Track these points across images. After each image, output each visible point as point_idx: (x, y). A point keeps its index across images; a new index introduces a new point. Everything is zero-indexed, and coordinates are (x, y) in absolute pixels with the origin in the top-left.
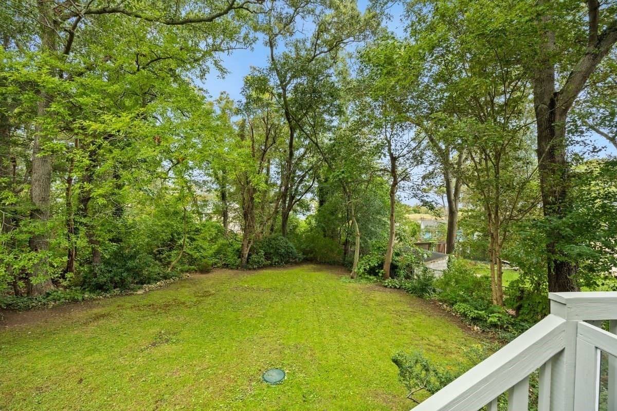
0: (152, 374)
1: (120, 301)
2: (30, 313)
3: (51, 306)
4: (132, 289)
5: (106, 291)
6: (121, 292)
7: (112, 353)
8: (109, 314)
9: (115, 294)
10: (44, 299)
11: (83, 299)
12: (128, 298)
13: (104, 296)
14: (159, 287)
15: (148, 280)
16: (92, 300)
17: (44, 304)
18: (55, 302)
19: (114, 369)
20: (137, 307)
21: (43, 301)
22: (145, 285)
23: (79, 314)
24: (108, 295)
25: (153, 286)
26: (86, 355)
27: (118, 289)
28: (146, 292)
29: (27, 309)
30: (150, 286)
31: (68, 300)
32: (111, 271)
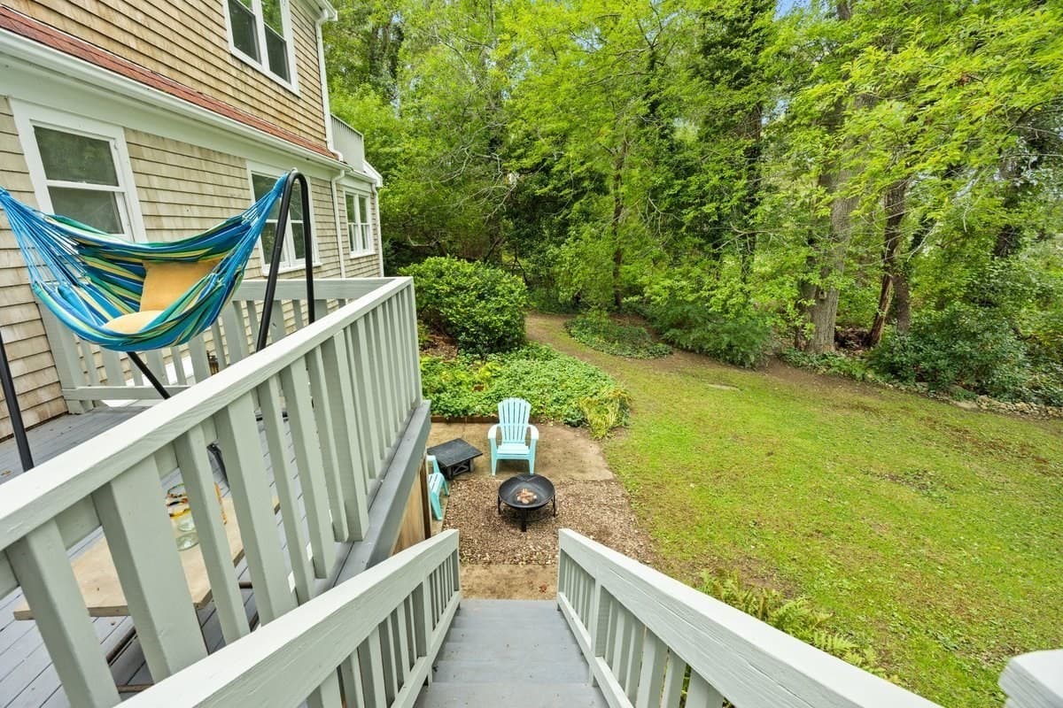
0: (846, 503)
1: (913, 403)
2: (795, 371)
3: (820, 372)
4: (952, 394)
5: (903, 379)
6: (929, 391)
7: (827, 452)
8: (876, 411)
9: (916, 390)
10: (817, 360)
11: (864, 379)
12: (931, 405)
13: (896, 386)
14: (1018, 413)
15: (999, 391)
16: (875, 383)
17: (815, 367)
18: (828, 369)
19: (811, 467)
20: (932, 423)
21: (815, 362)
22: (984, 397)
23: (843, 393)
24: (903, 388)
25: (1003, 405)
26: (800, 435)
27: (925, 384)
28: (979, 409)
29: (797, 365)
30: (995, 402)
31: (844, 372)
32: (921, 350)
